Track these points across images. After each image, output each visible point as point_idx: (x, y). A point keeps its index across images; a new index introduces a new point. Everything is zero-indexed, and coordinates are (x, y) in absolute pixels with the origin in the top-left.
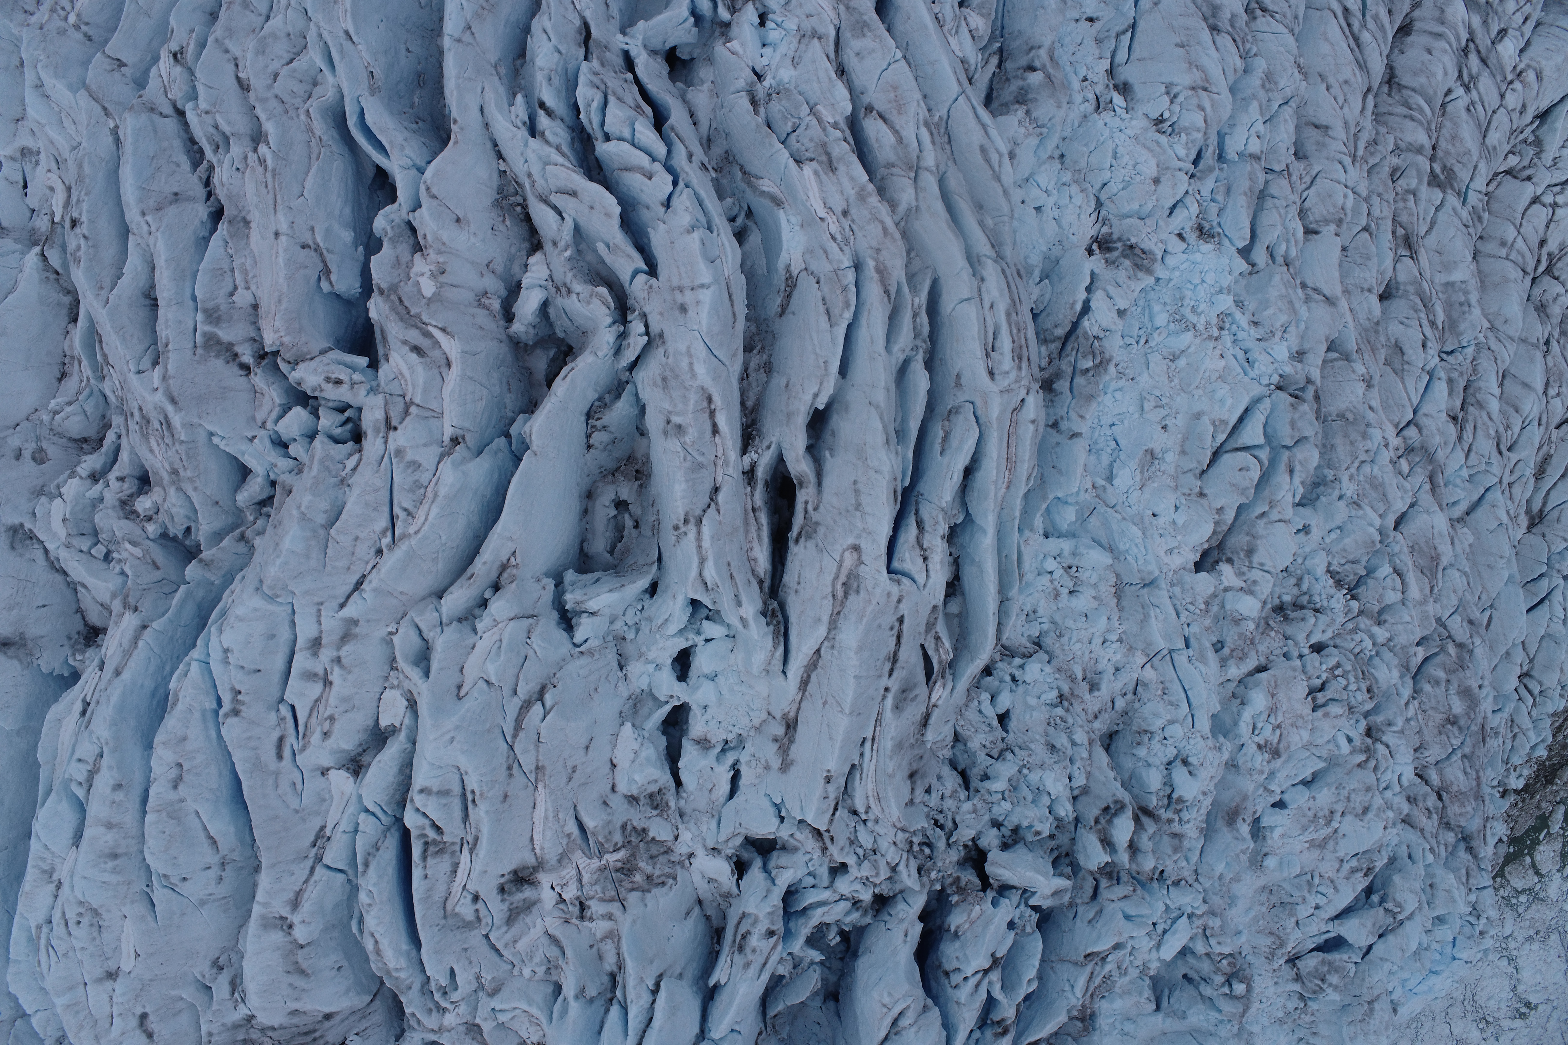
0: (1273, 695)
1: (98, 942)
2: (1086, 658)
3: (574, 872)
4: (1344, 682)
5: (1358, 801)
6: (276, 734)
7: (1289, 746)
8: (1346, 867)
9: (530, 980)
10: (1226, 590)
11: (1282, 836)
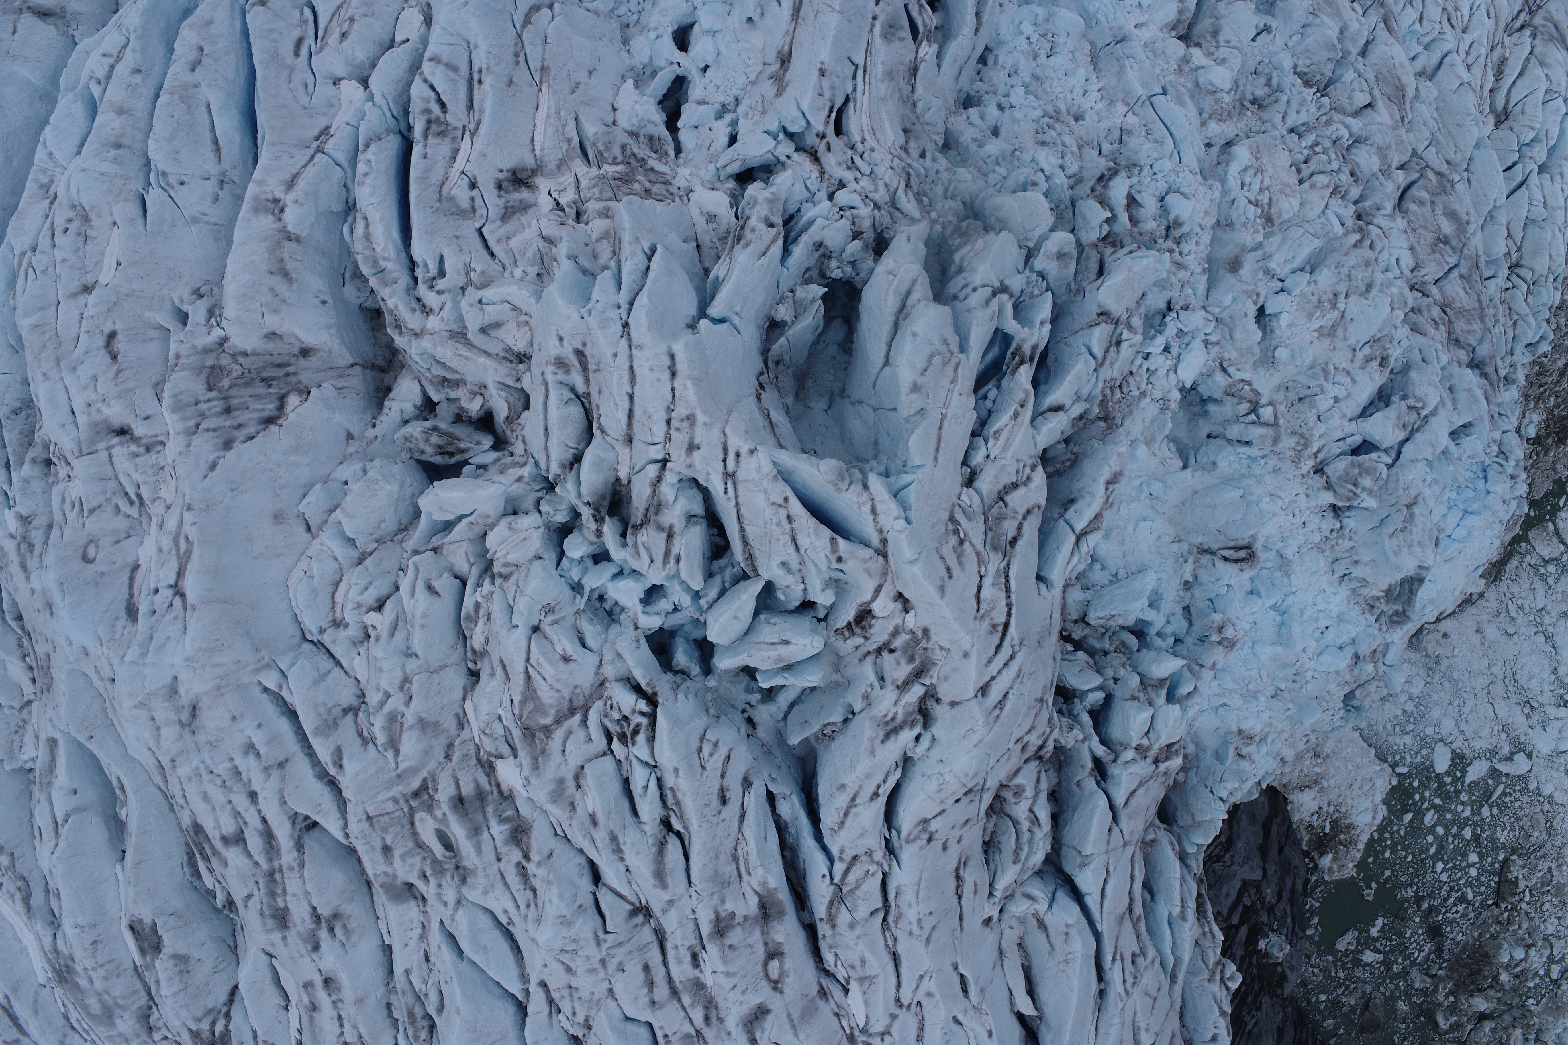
0: (1257, 159)
1: (81, 253)
2: (1069, 100)
3: (572, 179)
4: (1324, 158)
5: (1360, 277)
6: (296, 33)
7: (1280, 215)
8: (1360, 356)
9: (521, 280)
10: (1198, 68)
11: (1290, 326)
